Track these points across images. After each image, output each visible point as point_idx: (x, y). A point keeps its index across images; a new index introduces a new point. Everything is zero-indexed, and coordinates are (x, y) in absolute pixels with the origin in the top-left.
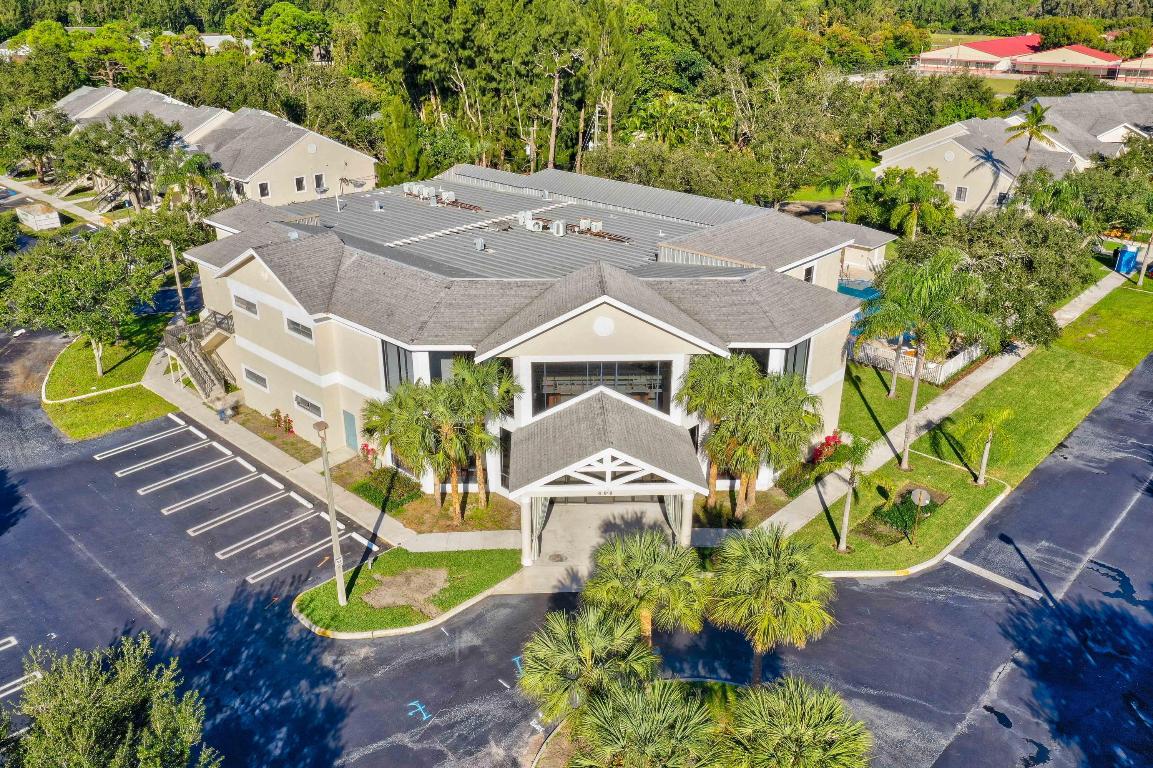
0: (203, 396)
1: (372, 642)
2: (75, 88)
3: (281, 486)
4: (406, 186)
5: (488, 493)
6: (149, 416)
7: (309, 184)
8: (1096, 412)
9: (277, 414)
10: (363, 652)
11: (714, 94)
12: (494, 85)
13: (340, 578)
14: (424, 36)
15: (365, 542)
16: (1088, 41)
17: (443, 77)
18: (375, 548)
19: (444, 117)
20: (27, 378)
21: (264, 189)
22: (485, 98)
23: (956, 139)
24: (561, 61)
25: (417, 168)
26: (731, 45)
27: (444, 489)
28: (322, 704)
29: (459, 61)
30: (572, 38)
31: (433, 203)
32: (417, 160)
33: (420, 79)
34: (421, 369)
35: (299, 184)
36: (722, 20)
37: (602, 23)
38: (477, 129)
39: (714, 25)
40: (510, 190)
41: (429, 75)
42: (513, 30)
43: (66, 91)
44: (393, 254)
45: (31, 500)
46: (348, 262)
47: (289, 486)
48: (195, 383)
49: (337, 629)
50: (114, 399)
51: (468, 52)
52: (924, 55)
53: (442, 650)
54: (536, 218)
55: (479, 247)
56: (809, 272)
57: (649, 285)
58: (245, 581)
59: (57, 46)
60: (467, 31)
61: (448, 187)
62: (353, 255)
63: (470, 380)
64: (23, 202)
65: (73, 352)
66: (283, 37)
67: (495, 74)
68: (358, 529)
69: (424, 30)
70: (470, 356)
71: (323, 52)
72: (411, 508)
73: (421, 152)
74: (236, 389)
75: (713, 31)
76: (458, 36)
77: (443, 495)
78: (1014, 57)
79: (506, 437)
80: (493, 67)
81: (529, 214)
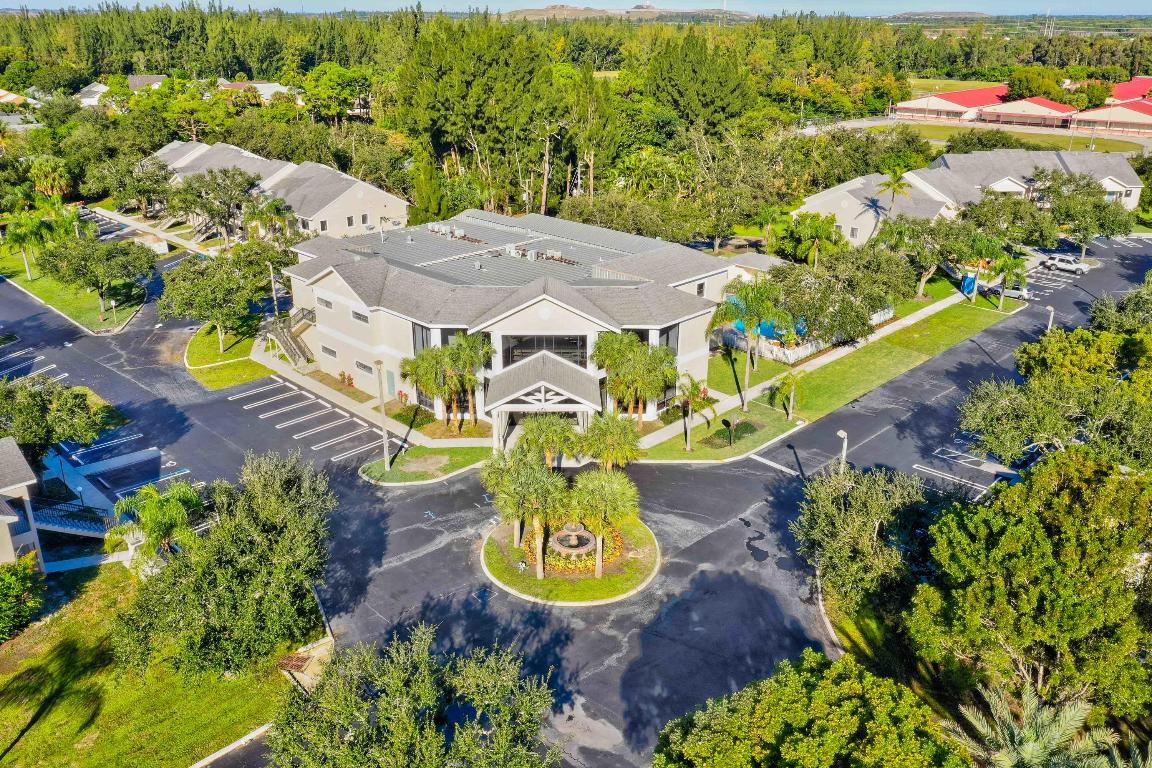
0: (293, 364)
1: (404, 488)
2: (169, 142)
3: (347, 415)
4: (430, 225)
5: (476, 420)
6: (258, 377)
7: (357, 220)
8: (891, 382)
9: (342, 375)
10: (400, 492)
11: (682, 149)
12: (499, 146)
13: (387, 458)
14: (447, 109)
15: (400, 443)
16: (1047, 93)
17: (461, 140)
18: (406, 446)
19: (462, 170)
20: (172, 354)
21: (323, 225)
22: (493, 156)
23: (848, 191)
24: (552, 129)
25: (440, 209)
26: (705, 105)
27: (449, 417)
28: (377, 511)
29: (473, 127)
30: (559, 112)
31: (449, 238)
32: (440, 204)
33: (443, 140)
34: (436, 339)
35: (350, 221)
36: (699, 84)
37: (591, 93)
38: (486, 179)
39: (692, 89)
40: (504, 228)
41: (450, 139)
42: (515, 103)
43: (161, 146)
44: (422, 271)
45: (193, 420)
46: (391, 276)
47: (352, 415)
48: (287, 356)
49: (384, 481)
50: (234, 366)
51: (479, 120)
52: (900, 105)
53: (444, 491)
54: (517, 248)
55: (477, 267)
56: (701, 287)
57: (578, 291)
58: (330, 461)
59: (153, 108)
60: (479, 106)
61: (461, 225)
62: (395, 271)
63: (465, 345)
64: (134, 233)
65: (199, 338)
66: (330, 92)
67: (501, 138)
68: (396, 437)
69: (446, 105)
70: (465, 331)
71: (362, 103)
72: (428, 427)
73: (443, 196)
74: (313, 361)
75: (691, 94)
76: (473, 110)
77: (449, 420)
78: (981, 107)
79: (487, 380)
80: (500, 133)
81: (513, 246)
